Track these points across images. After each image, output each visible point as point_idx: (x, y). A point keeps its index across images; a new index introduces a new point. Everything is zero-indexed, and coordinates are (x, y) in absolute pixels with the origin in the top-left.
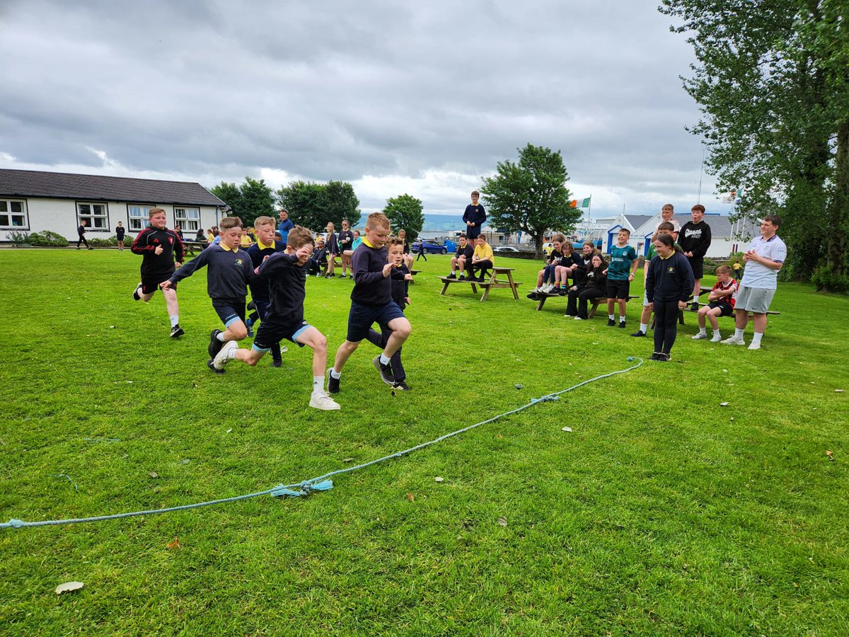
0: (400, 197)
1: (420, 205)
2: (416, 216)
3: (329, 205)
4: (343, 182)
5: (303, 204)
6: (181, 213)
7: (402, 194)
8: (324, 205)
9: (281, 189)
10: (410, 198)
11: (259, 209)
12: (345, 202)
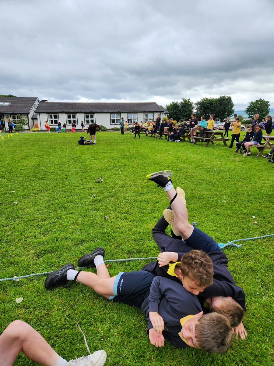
0: (257, 100)
1: (268, 104)
2: (265, 110)
3: (219, 108)
4: (227, 96)
5: (207, 108)
6: (146, 116)
7: (258, 99)
8: (216, 108)
9: (197, 102)
10: (263, 101)
11: (187, 112)
12: (226, 105)
